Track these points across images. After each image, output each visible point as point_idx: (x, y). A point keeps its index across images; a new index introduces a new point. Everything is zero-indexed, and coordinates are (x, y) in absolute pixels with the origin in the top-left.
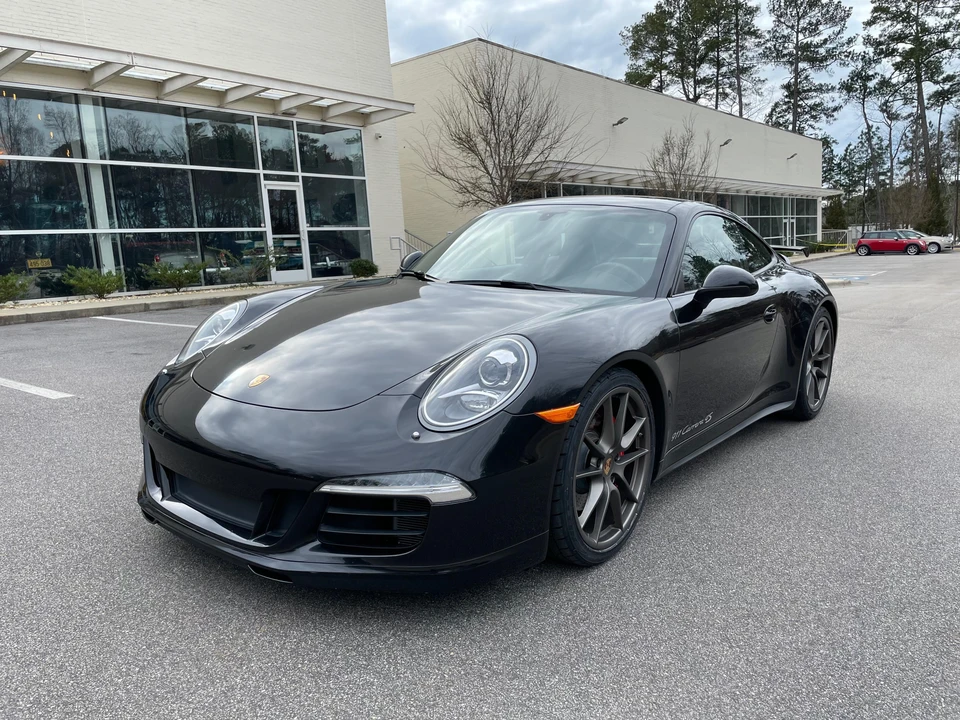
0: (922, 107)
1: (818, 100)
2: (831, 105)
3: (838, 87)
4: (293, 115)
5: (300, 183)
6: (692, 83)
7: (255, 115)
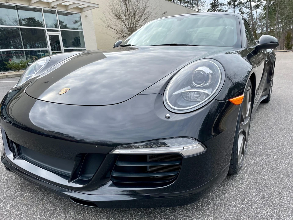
0: (251, 10)
1: (221, 8)
2: (225, 10)
3: (227, 4)
4: (55, 8)
5: (60, 32)
6: (183, 3)
7: (42, 8)
